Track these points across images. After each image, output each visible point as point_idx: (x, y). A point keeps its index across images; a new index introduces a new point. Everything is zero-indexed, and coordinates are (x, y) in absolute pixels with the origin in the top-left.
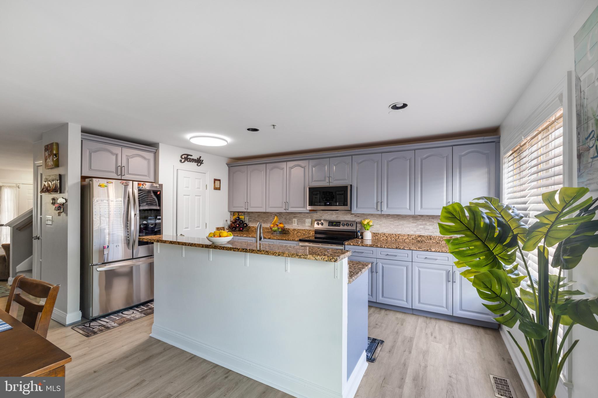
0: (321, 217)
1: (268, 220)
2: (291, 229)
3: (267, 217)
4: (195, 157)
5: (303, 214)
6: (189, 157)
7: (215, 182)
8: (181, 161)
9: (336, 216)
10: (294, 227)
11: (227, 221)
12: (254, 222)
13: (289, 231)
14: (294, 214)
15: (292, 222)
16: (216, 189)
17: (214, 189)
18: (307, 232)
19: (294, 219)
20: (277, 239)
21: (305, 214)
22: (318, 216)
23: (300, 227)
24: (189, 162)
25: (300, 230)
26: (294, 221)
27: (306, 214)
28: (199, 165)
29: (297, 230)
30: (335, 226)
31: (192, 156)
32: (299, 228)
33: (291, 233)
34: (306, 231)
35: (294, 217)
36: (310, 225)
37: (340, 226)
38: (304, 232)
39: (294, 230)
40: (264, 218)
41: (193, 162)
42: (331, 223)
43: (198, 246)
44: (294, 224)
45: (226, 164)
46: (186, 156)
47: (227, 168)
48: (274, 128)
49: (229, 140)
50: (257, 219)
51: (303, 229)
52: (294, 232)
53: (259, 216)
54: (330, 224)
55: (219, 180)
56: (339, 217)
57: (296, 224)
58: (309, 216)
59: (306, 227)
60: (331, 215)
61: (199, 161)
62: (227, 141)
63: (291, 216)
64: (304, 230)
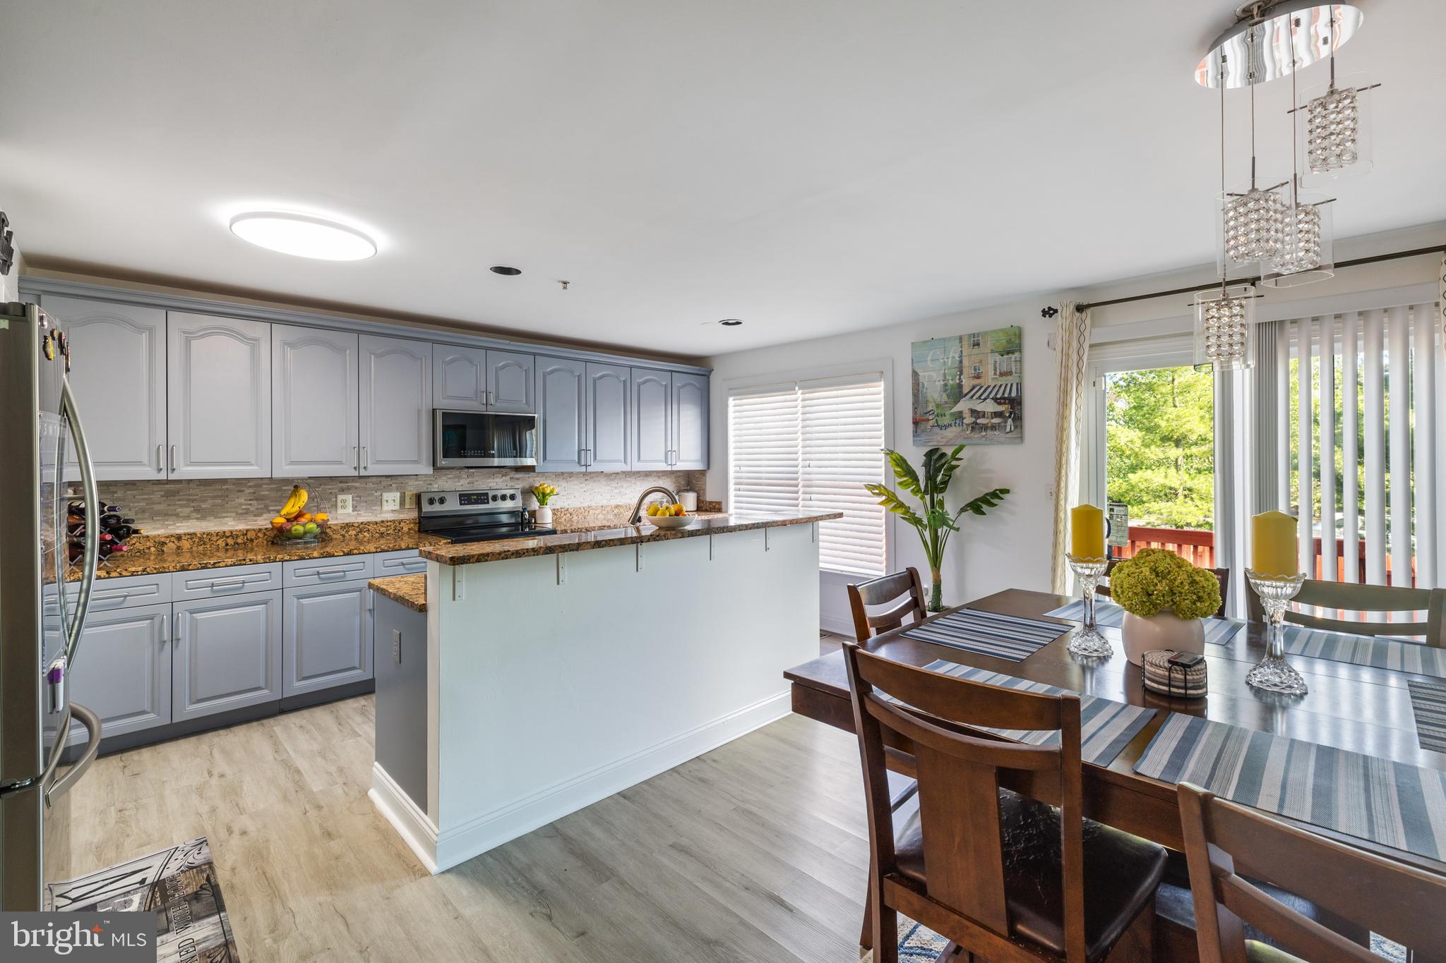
0: (431, 484)
1: (222, 506)
2: (336, 525)
3: (218, 496)
5: (374, 480)
9: (468, 481)
10: (343, 519)
12: (143, 519)
13: (329, 530)
14: (341, 482)
15: (336, 505)
18: (392, 527)
19: (340, 497)
21: (379, 479)
22: (421, 482)
23: (365, 517)
25: (368, 523)
26: (344, 501)
27: (384, 479)
29: (358, 527)
30: (476, 502)
32: (360, 520)
33: (334, 536)
34: (389, 524)
35: (342, 491)
36: (397, 507)
37: (488, 503)
38: (382, 529)
39: (347, 526)
40: (204, 501)
42: (466, 498)
44: (340, 511)
48: (565, 288)
50: (156, 507)
51: (378, 519)
52: (347, 532)
53: (170, 495)
54: (464, 500)
56: (475, 483)
57: (350, 510)
58: (393, 485)
59: (384, 515)
63: (330, 487)
64: (382, 522)
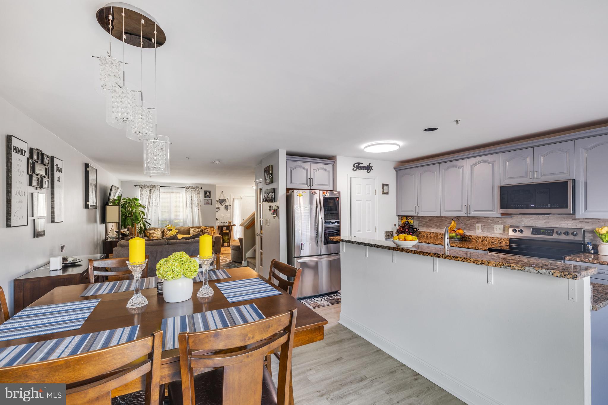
0: (520, 222)
1: (442, 225)
2: (474, 236)
3: (441, 222)
4: (365, 165)
5: (491, 218)
6: (360, 165)
7: (383, 187)
8: (353, 169)
9: (544, 221)
10: (478, 234)
11: (395, 225)
12: (425, 227)
13: (471, 238)
14: (477, 219)
15: (475, 228)
16: (384, 194)
17: (383, 194)
18: (497, 240)
19: (477, 225)
20: (457, 246)
21: (493, 218)
22: (515, 221)
23: (486, 234)
24: (360, 170)
25: (486, 237)
26: (478, 227)
27: (496, 218)
28: (368, 171)
29: (482, 238)
30: (544, 234)
31: (362, 164)
32: (485, 235)
33: (473, 240)
34: (496, 239)
35: (478, 222)
36: (501, 232)
37: (552, 235)
38: (492, 241)
39: (478, 237)
40: (437, 223)
41: (363, 169)
42: (535, 230)
43: (385, 248)
44: (477, 231)
45: (394, 168)
46: (357, 164)
47: (395, 172)
48: (457, 123)
49: (401, 143)
50: (428, 224)
51: (491, 236)
52: (478, 239)
53: (430, 220)
54: (535, 232)
55: (387, 185)
56: (549, 223)
57: (480, 231)
58: (500, 221)
59: (495, 235)
60: (536, 221)
61: (369, 168)
62: (399, 145)
63: (473, 221)
64: (493, 237)
